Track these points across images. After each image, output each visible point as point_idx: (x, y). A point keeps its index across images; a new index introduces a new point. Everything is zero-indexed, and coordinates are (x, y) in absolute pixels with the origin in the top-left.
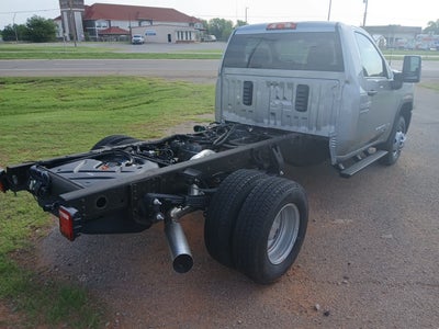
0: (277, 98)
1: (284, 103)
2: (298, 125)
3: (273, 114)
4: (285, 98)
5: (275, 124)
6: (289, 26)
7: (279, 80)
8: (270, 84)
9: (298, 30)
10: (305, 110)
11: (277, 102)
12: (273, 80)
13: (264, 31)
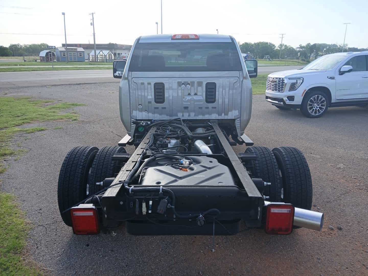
0: (189, 94)
1: (195, 98)
2: (210, 114)
3: (186, 108)
4: (196, 94)
5: (189, 116)
6: (193, 37)
7: (189, 80)
8: (181, 84)
9: (200, 41)
10: (214, 102)
11: (189, 98)
12: (183, 80)
13: (170, 41)
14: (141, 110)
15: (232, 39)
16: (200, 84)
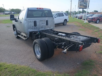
1: (44, 24)
2: (47, 28)
3: (42, 27)
5: (43, 29)
8: (40, 21)
9: (44, 10)
10: (48, 25)
11: (42, 24)
12: (41, 20)
14: (31, 29)
15: (50, 10)
16: (45, 21)
